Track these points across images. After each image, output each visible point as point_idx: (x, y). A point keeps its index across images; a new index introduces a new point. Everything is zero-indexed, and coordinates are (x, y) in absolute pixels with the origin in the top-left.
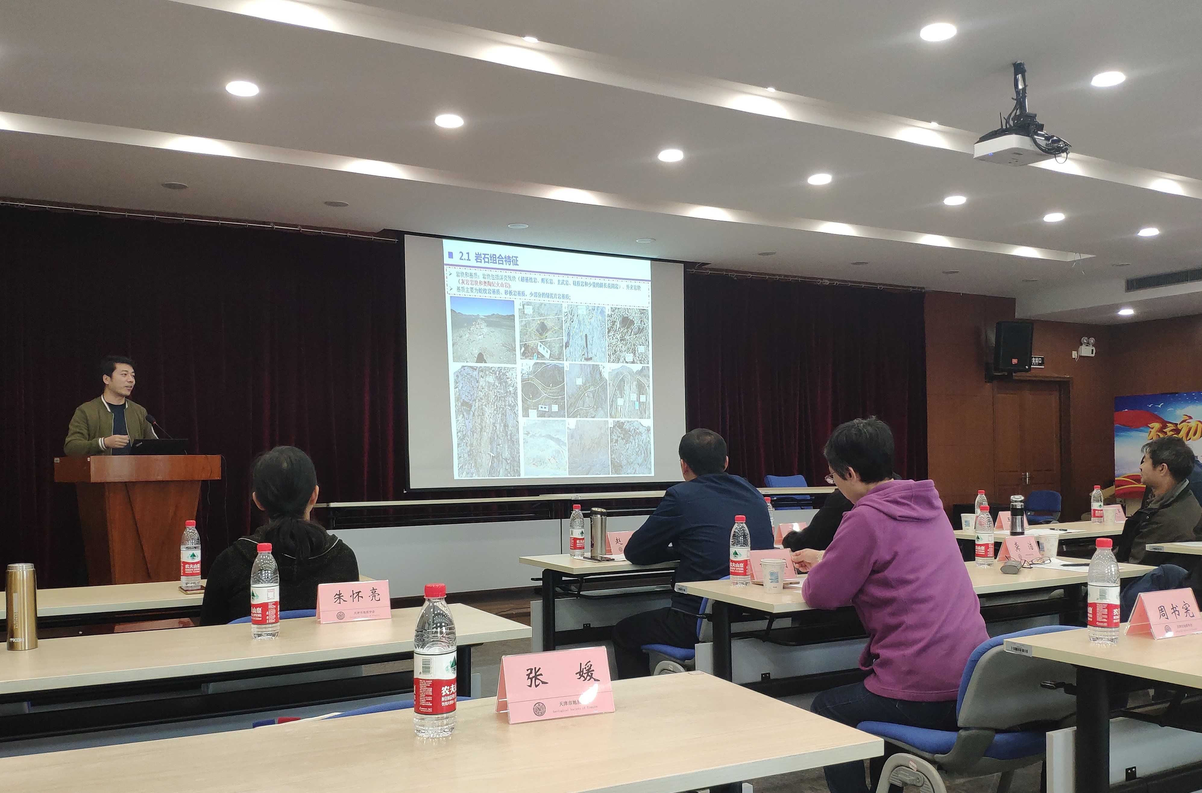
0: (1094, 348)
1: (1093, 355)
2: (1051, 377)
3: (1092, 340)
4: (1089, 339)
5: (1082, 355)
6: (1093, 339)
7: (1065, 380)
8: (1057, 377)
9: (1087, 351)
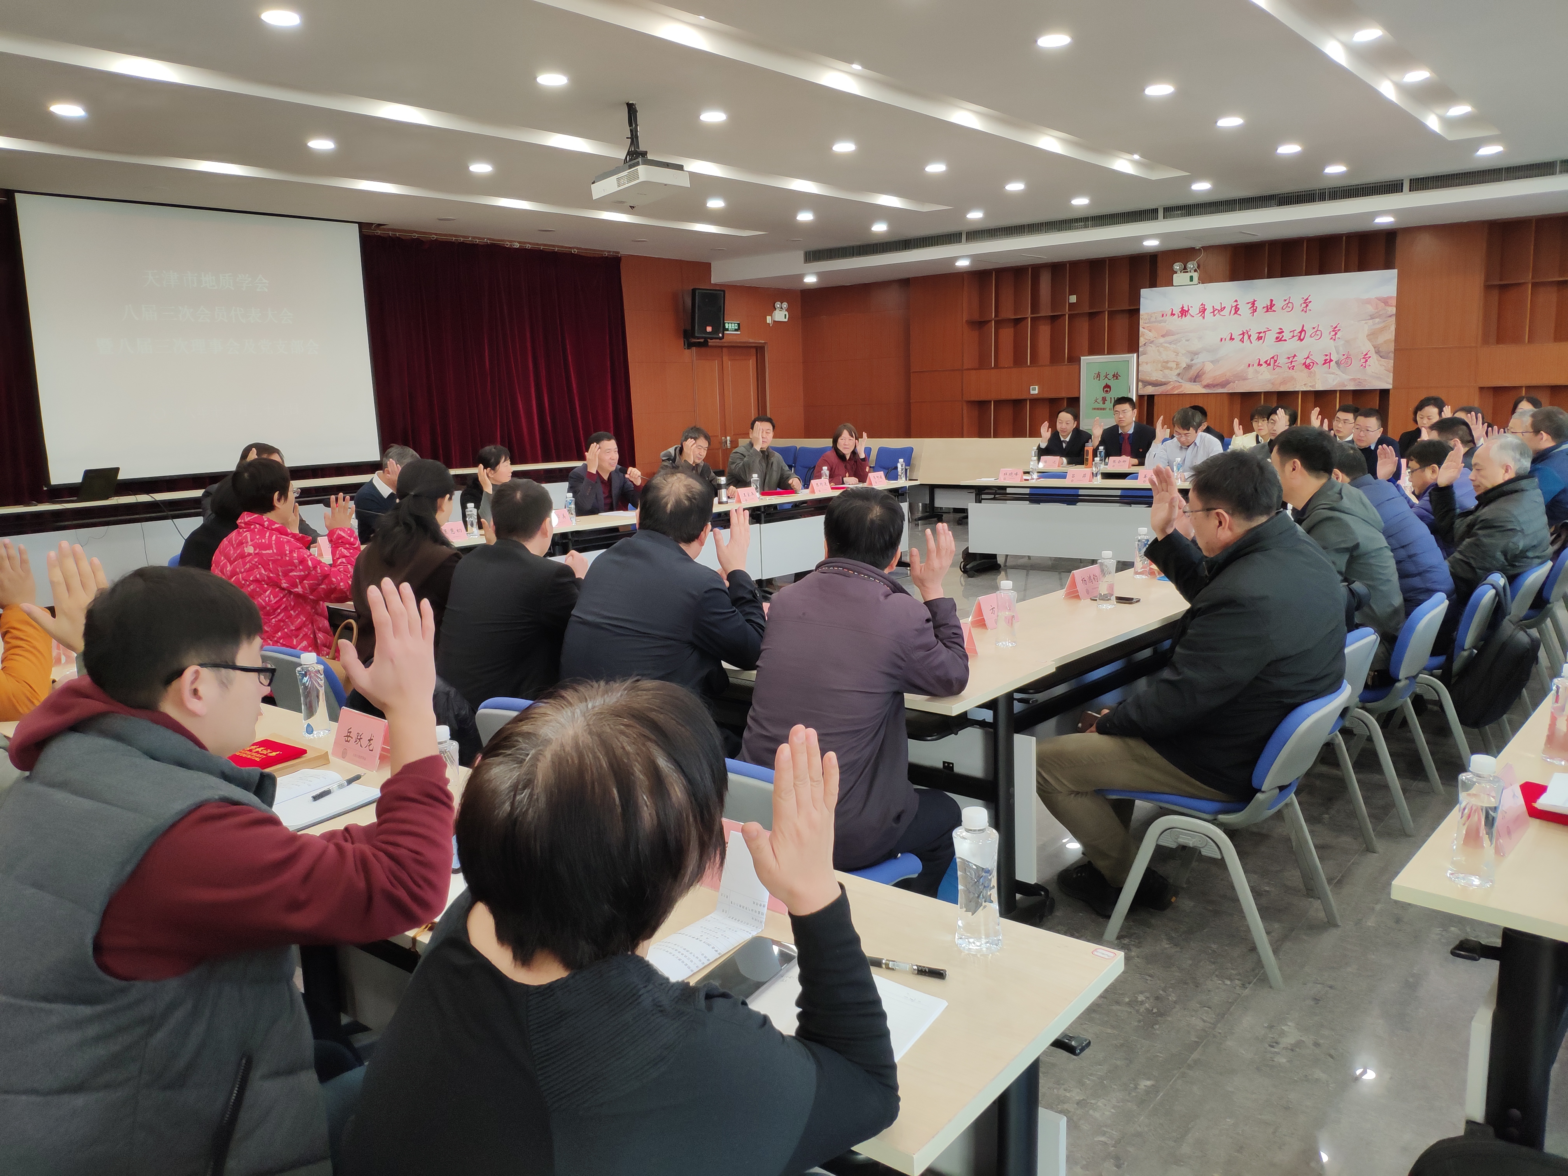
0: (787, 313)
1: (786, 320)
2: (748, 343)
3: (785, 305)
4: (782, 303)
5: (776, 320)
6: (786, 303)
7: (760, 345)
8: (753, 343)
9: (780, 315)
